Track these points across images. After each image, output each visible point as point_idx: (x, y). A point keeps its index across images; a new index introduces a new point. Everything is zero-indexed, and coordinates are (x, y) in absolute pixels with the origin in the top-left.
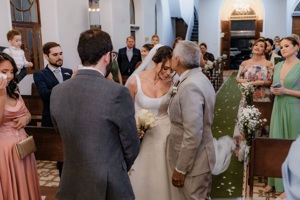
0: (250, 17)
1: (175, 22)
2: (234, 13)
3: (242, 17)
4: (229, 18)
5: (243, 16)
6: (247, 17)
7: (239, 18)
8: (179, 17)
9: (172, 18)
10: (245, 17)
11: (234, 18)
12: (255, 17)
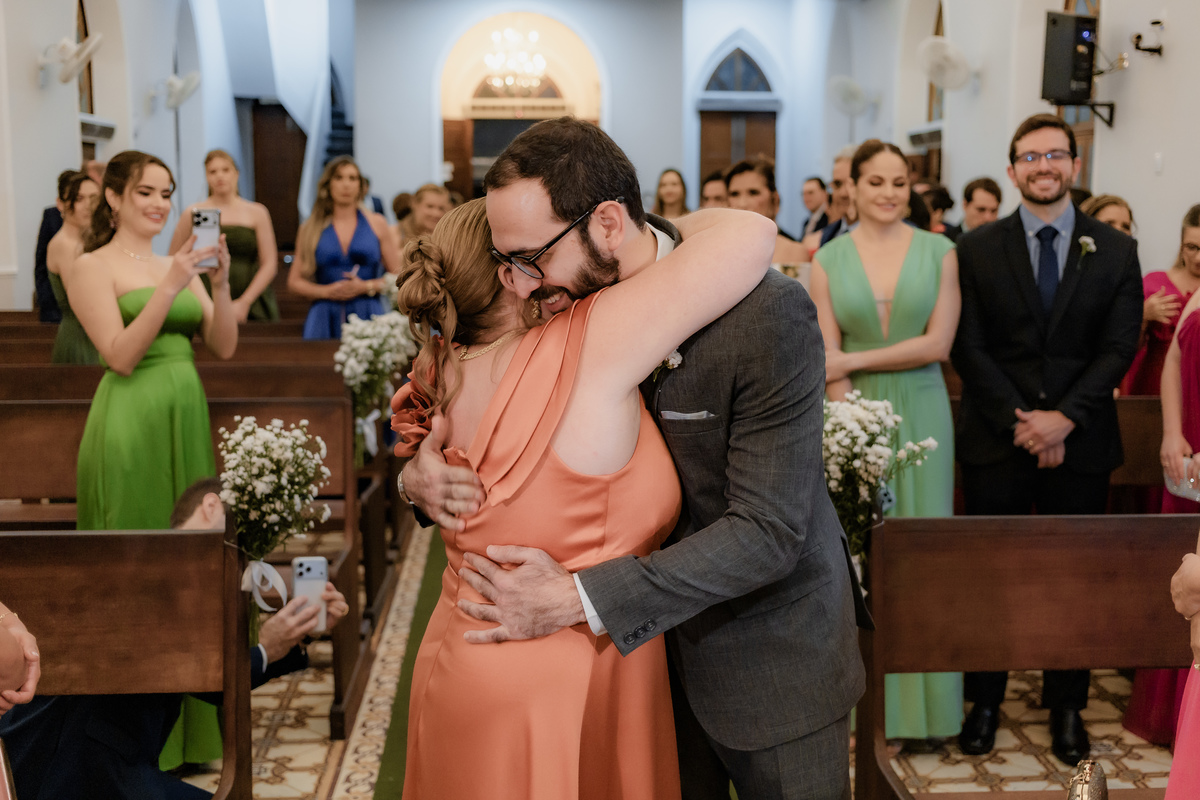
0: (544, 108)
1: (248, 116)
2: (485, 91)
3: (513, 108)
4: (464, 110)
5: (519, 102)
6: (533, 108)
7: (503, 108)
8: (265, 95)
9: (239, 101)
10: (524, 108)
11: (484, 108)
12: (563, 108)
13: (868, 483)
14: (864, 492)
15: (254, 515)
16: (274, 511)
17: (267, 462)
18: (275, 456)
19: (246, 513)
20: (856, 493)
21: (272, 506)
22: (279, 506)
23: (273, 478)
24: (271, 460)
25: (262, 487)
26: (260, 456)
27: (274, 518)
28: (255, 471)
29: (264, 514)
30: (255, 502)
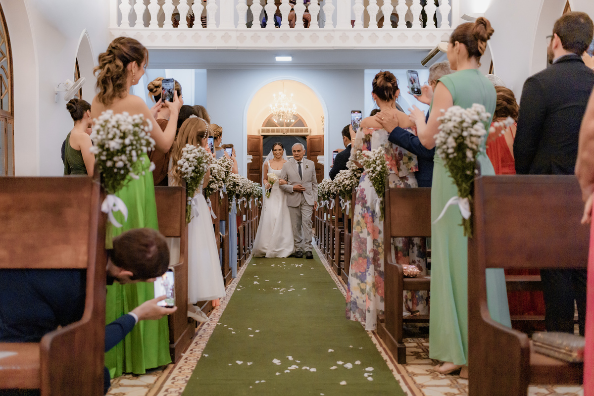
3: (282, 131)
4: (259, 132)
5: (285, 128)
10: (287, 131)
13: (472, 149)
14: (469, 154)
15: (109, 164)
16: (121, 160)
17: (118, 132)
18: (123, 128)
19: (105, 162)
20: (465, 156)
21: (120, 158)
22: (123, 157)
23: (121, 141)
24: (121, 131)
25: (114, 145)
26: (114, 127)
27: (120, 164)
28: (110, 136)
29: (115, 162)
30: (111, 155)
